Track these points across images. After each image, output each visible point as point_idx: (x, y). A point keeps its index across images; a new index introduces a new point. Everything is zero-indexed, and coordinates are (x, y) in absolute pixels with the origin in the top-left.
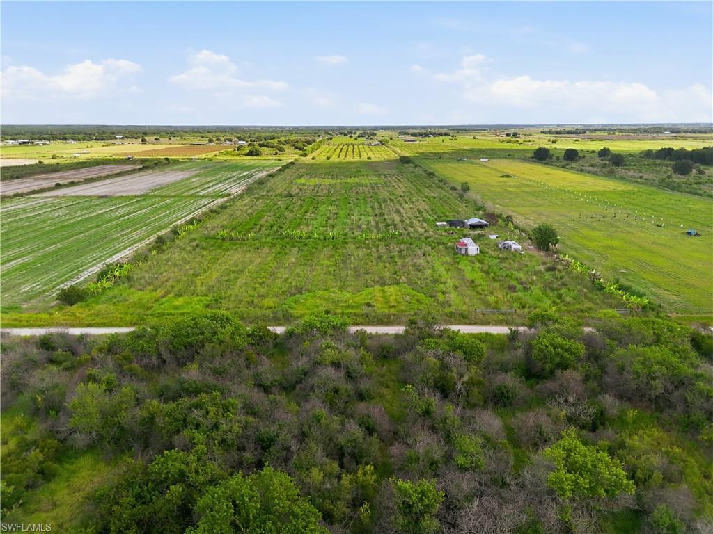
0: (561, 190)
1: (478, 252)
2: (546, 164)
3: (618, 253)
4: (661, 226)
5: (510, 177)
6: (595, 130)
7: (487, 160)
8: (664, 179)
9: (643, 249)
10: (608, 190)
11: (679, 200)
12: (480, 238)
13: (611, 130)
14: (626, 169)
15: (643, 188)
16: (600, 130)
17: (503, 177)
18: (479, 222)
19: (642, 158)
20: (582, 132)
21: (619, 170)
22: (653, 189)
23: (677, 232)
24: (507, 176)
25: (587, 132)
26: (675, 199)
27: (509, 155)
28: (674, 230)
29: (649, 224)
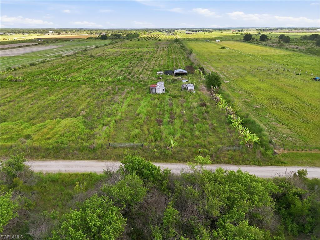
0: (249, 55)
1: (164, 92)
2: (249, 42)
3: (262, 92)
4: (299, 74)
5: (225, 48)
6: (283, 29)
7: (219, 41)
8: (309, 49)
9: (281, 90)
10: (277, 54)
11: (315, 60)
12: (173, 82)
13: (291, 29)
14: (290, 44)
15: (296, 53)
16: (285, 29)
17: (221, 48)
18: (181, 71)
19: (301, 39)
20: (276, 29)
21: (287, 45)
22: (302, 54)
23: (307, 79)
24: (224, 48)
25: (279, 30)
26: (313, 59)
27: (232, 39)
28: (306, 77)
29: (292, 73)
